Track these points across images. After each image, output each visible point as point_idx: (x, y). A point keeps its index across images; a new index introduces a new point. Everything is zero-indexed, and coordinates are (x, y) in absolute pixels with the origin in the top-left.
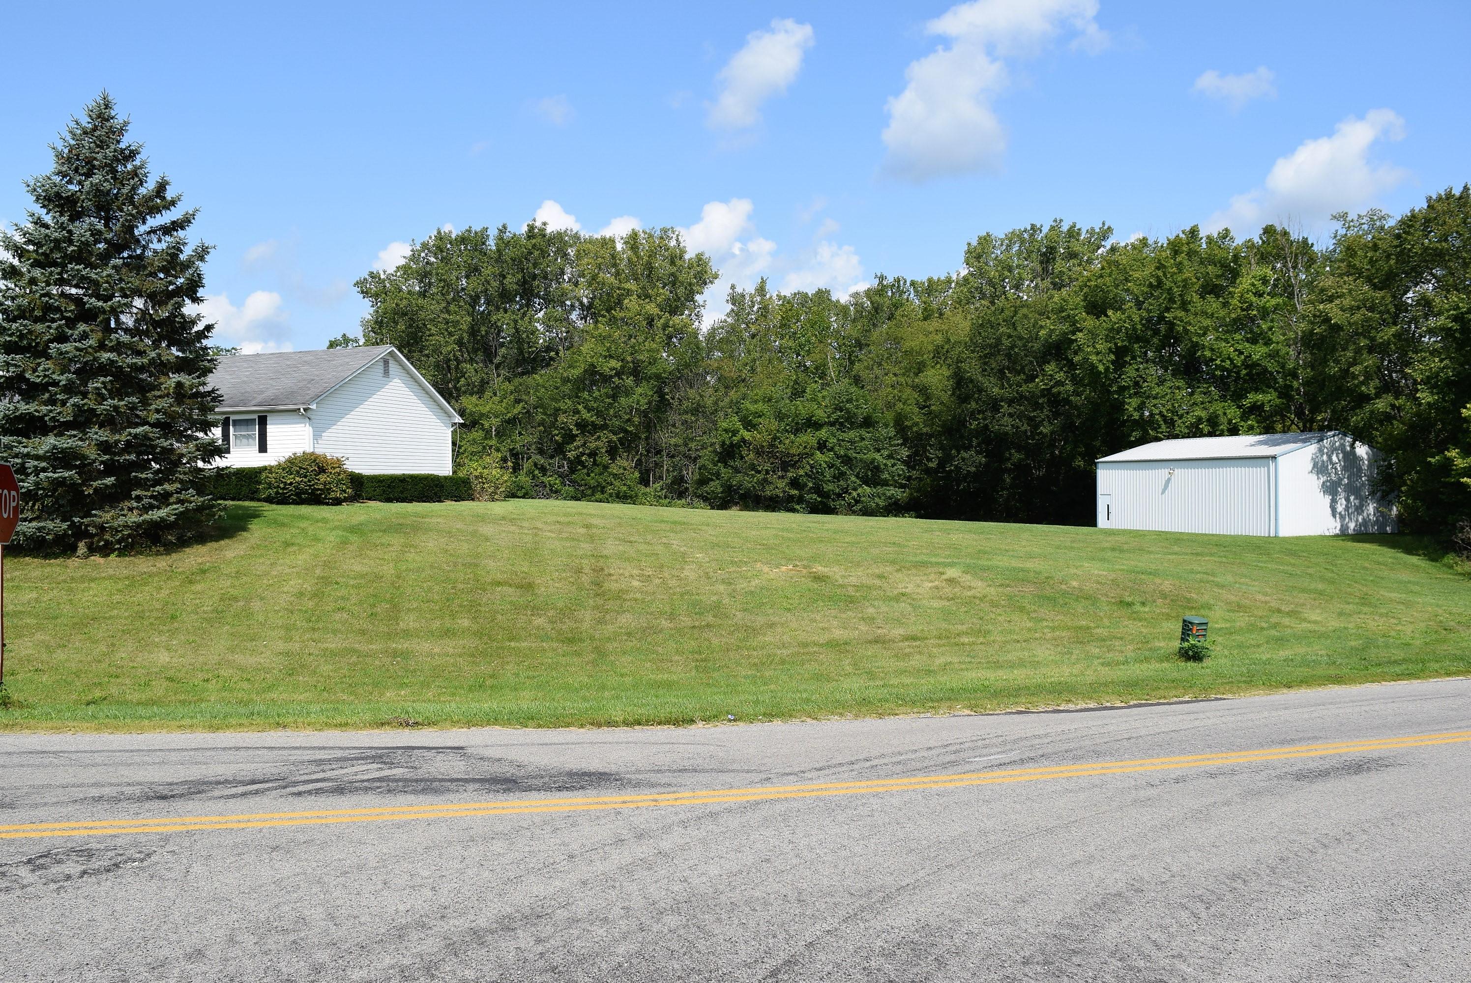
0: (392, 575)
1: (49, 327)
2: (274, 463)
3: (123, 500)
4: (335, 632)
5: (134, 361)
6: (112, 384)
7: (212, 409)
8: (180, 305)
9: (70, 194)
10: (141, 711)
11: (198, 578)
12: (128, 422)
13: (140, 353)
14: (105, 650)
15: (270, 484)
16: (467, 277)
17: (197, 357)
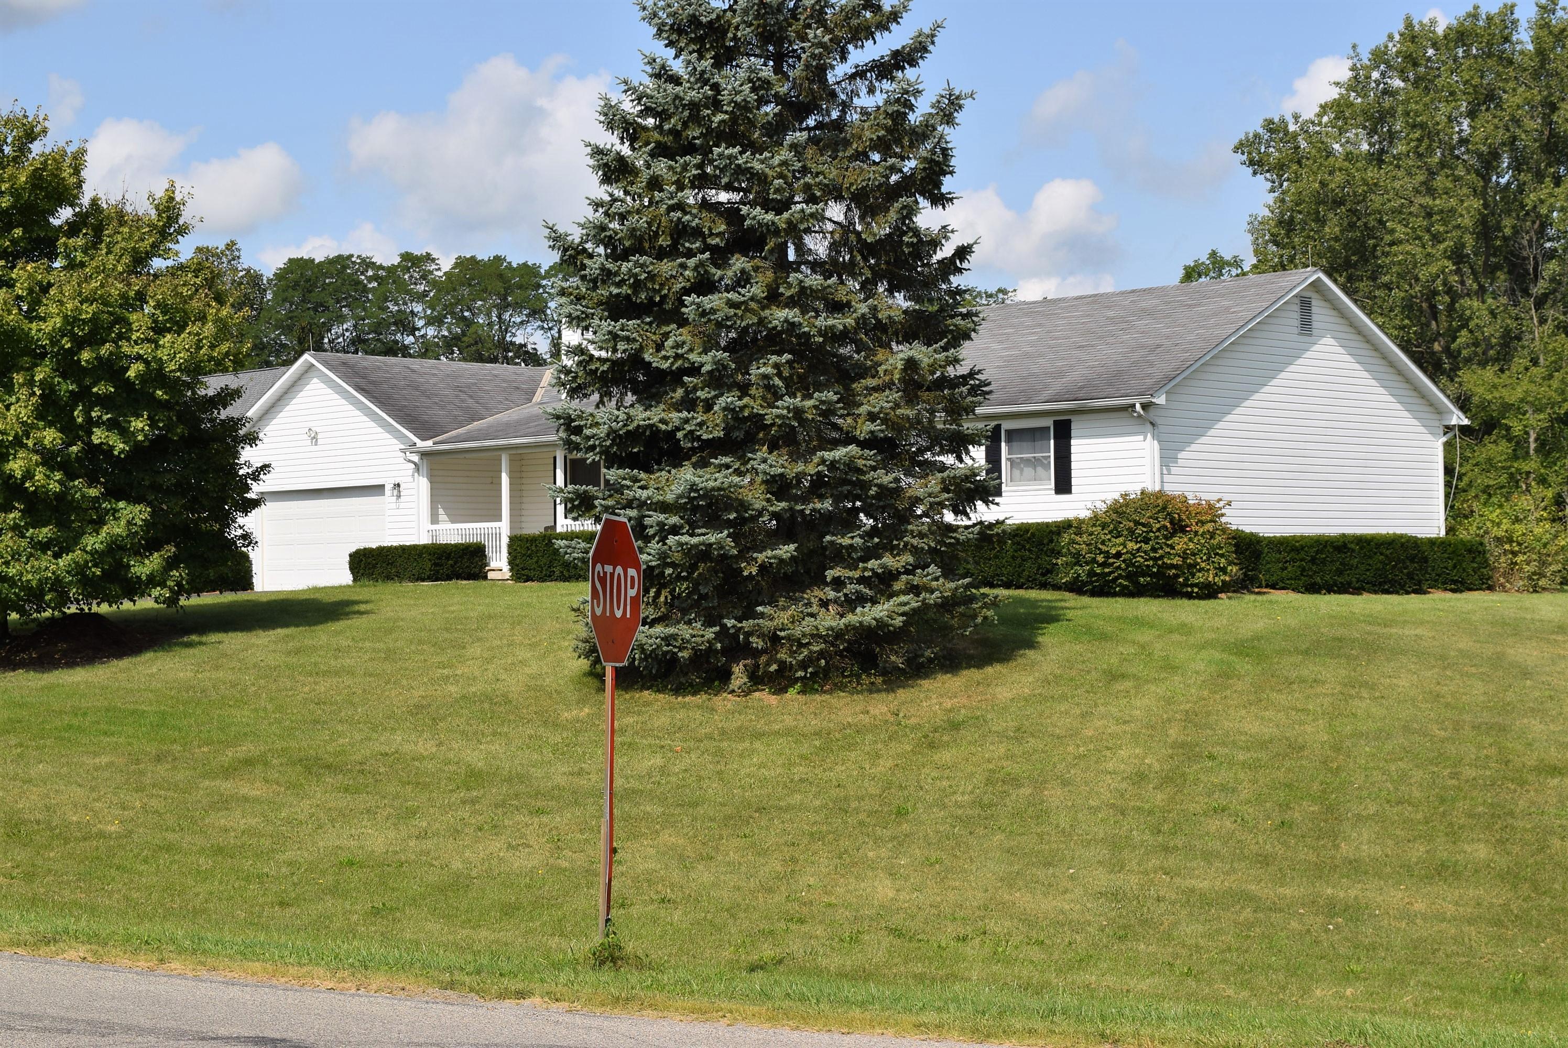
0: (1323, 744)
1: (683, 266)
2: (1085, 514)
3: (810, 586)
4: (1208, 856)
5: (830, 322)
6: (792, 368)
7: (970, 410)
8: (910, 211)
9: (714, 16)
10: (848, 990)
11: (945, 738)
12: (820, 438)
13: (837, 307)
14: (779, 868)
15: (1077, 556)
16: (1472, 114)
17: (941, 310)
